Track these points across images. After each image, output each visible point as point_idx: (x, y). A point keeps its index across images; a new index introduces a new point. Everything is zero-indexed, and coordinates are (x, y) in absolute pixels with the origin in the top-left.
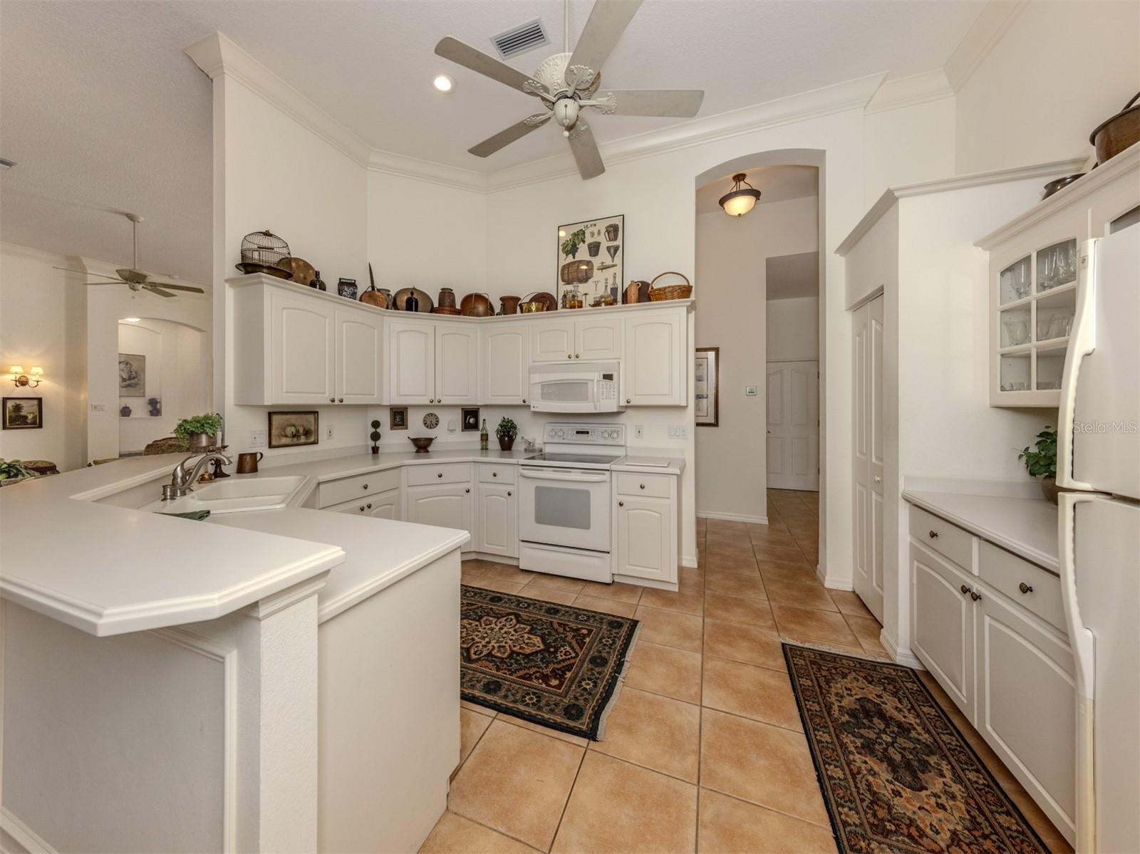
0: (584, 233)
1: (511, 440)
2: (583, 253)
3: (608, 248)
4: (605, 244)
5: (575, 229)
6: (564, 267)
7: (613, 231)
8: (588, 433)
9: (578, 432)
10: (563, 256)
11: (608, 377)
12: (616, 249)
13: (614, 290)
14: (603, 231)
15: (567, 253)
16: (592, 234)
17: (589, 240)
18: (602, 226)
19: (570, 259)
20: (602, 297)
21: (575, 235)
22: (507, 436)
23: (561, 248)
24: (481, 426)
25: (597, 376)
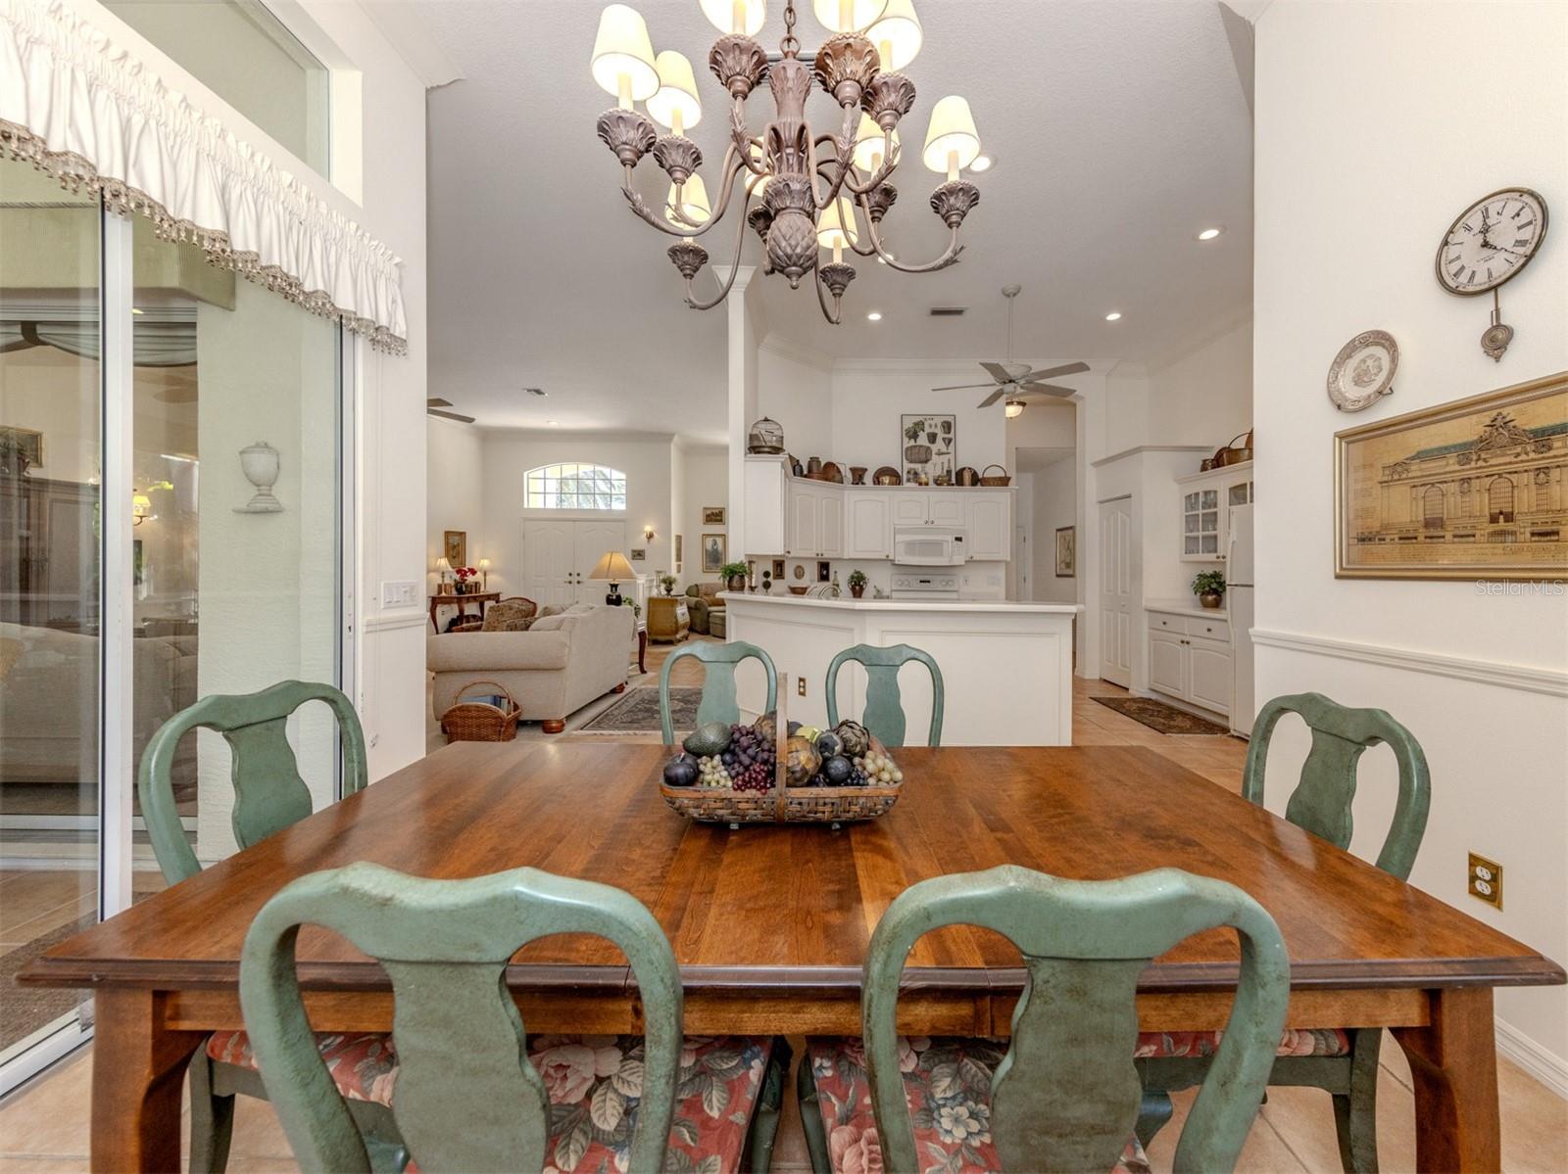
0: (923, 424)
1: (862, 589)
2: (923, 440)
3: (944, 439)
4: (941, 435)
5: (917, 419)
6: (907, 449)
7: (947, 427)
8: (929, 582)
9: (921, 581)
10: (906, 439)
11: (959, 539)
12: (950, 440)
13: (949, 472)
14: (939, 425)
15: (910, 438)
16: (930, 426)
17: (928, 430)
18: (939, 421)
19: (912, 443)
20: (939, 476)
21: (916, 424)
22: (858, 587)
23: (904, 433)
24: (832, 577)
25: (951, 538)
